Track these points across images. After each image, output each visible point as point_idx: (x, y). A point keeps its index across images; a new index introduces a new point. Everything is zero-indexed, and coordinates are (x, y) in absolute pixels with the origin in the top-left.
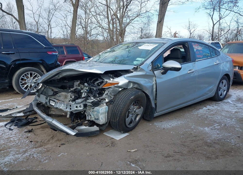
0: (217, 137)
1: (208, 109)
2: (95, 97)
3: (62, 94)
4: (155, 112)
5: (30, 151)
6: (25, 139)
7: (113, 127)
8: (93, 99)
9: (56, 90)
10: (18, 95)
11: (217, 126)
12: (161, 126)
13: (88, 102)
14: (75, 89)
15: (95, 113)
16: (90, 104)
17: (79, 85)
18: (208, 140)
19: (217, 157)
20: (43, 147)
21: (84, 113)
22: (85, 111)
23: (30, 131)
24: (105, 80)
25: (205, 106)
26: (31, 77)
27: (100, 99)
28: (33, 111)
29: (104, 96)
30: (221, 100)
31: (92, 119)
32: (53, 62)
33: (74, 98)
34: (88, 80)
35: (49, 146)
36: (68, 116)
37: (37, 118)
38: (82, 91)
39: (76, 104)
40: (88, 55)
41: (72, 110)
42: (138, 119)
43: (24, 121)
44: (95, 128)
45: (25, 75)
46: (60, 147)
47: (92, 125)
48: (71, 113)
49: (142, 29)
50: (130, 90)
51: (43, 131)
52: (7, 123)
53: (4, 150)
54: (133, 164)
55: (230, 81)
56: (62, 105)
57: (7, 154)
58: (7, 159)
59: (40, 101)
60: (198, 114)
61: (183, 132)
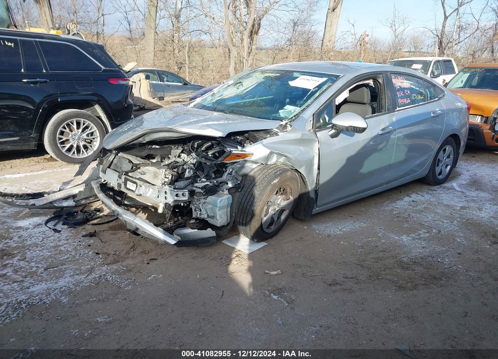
0: (420, 253)
1: (413, 201)
2: (208, 177)
3: (148, 170)
4: (315, 206)
5: (99, 270)
6: (85, 247)
8: (205, 182)
11: (424, 232)
12: (324, 231)
13: (196, 187)
14: (172, 163)
15: (210, 207)
16: (200, 190)
17: (179, 156)
18: (404, 258)
19: (415, 287)
20: (120, 263)
21: (189, 205)
22: (190, 202)
23: (91, 235)
24: (228, 149)
25: (408, 195)
26: (78, 128)
27: (217, 181)
28: (92, 196)
29: (225, 177)
30: (439, 183)
31: (202, 216)
32: (119, 97)
33: (172, 177)
34: (196, 146)
35: (129, 262)
36: (160, 211)
37: (99, 210)
38: (185, 167)
39: (175, 190)
40: (183, 79)
41: (167, 201)
42: (283, 217)
43: (79, 217)
44: (209, 233)
45: (68, 124)
46: (148, 263)
47: (203, 227)
48: (167, 205)
49: (295, 24)
50: (271, 167)
51: (114, 234)
52: (47, 218)
53: (54, 268)
54: (274, 295)
55: (459, 148)
56: (149, 190)
57: (60, 275)
58: (62, 283)
59: (105, 181)
60: (393, 210)
61: (362, 242)
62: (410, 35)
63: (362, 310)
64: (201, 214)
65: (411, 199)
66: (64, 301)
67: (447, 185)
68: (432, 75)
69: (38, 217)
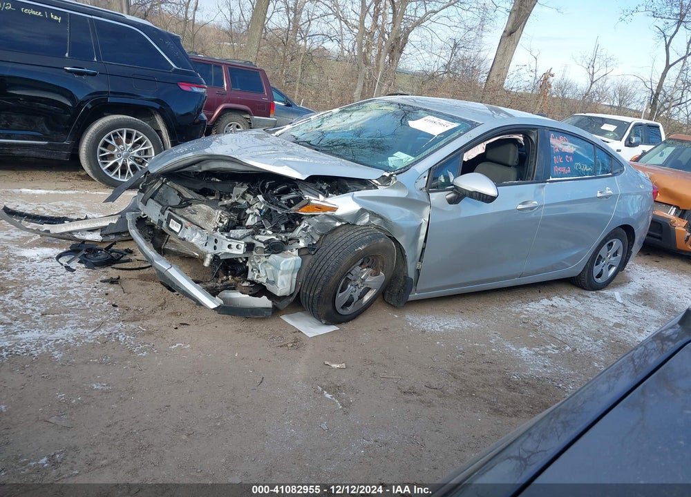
0: (538, 373)
1: (552, 305)
2: (275, 230)
3: (200, 208)
4: (413, 290)
5: (112, 326)
6: (101, 296)
7: (304, 306)
8: (270, 235)
9: (188, 195)
10: (89, 183)
11: (554, 348)
12: (419, 324)
13: (258, 240)
14: (232, 204)
15: (271, 268)
16: (262, 245)
17: (243, 197)
18: (514, 375)
19: (516, 414)
20: (141, 322)
21: (245, 262)
22: (247, 258)
23: (113, 281)
24: (307, 196)
26: (128, 142)
27: (286, 237)
28: (123, 233)
29: (297, 232)
30: (596, 288)
31: (260, 280)
32: (190, 109)
33: (229, 222)
34: (267, 186)
35: (153, 323)
36: (207, 263)
37: (131, 252)
38: (248, 211)
39: (228, 240)
40: (287, 98)
41: (216, 252)
42: (367, 298)
43: (102, 256)
44: (264, 302)
45: (115, 135)
46: (176, 328)
47: (257, 293)
48: (216, 257)
49: (456, 45)
50: (360, 229)
51: (142, 285)
52: (61, 252)
53: (54, 314)
54: (328, 392)
55: (632, 245)
56: (196, 234)
57: (61, 323)
58: (60, 334)
59: (144, 215)
60: (521, 313)
61: (465, 346)
62: (615, 83)
63: (436, 431)
64: (258, 277)
65: (550, 303)
66: (56, 357)
67: (606, 292)
68: (628, 142)
69: (50, 247)
